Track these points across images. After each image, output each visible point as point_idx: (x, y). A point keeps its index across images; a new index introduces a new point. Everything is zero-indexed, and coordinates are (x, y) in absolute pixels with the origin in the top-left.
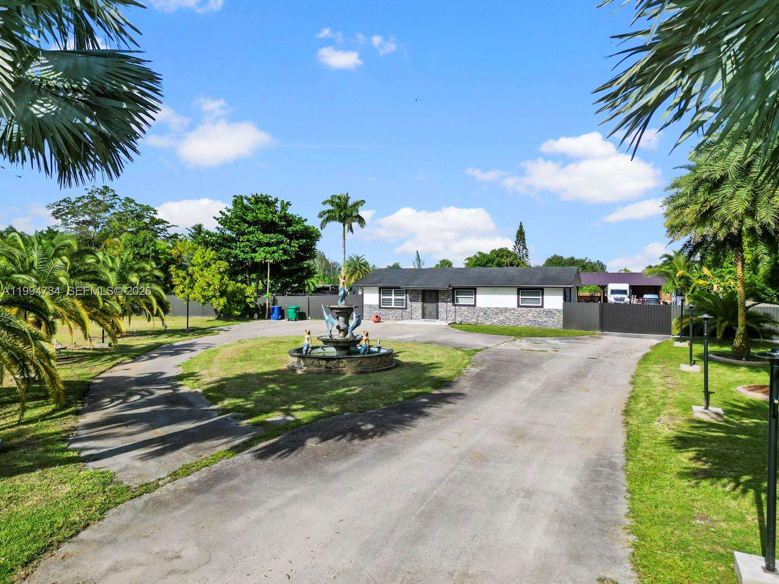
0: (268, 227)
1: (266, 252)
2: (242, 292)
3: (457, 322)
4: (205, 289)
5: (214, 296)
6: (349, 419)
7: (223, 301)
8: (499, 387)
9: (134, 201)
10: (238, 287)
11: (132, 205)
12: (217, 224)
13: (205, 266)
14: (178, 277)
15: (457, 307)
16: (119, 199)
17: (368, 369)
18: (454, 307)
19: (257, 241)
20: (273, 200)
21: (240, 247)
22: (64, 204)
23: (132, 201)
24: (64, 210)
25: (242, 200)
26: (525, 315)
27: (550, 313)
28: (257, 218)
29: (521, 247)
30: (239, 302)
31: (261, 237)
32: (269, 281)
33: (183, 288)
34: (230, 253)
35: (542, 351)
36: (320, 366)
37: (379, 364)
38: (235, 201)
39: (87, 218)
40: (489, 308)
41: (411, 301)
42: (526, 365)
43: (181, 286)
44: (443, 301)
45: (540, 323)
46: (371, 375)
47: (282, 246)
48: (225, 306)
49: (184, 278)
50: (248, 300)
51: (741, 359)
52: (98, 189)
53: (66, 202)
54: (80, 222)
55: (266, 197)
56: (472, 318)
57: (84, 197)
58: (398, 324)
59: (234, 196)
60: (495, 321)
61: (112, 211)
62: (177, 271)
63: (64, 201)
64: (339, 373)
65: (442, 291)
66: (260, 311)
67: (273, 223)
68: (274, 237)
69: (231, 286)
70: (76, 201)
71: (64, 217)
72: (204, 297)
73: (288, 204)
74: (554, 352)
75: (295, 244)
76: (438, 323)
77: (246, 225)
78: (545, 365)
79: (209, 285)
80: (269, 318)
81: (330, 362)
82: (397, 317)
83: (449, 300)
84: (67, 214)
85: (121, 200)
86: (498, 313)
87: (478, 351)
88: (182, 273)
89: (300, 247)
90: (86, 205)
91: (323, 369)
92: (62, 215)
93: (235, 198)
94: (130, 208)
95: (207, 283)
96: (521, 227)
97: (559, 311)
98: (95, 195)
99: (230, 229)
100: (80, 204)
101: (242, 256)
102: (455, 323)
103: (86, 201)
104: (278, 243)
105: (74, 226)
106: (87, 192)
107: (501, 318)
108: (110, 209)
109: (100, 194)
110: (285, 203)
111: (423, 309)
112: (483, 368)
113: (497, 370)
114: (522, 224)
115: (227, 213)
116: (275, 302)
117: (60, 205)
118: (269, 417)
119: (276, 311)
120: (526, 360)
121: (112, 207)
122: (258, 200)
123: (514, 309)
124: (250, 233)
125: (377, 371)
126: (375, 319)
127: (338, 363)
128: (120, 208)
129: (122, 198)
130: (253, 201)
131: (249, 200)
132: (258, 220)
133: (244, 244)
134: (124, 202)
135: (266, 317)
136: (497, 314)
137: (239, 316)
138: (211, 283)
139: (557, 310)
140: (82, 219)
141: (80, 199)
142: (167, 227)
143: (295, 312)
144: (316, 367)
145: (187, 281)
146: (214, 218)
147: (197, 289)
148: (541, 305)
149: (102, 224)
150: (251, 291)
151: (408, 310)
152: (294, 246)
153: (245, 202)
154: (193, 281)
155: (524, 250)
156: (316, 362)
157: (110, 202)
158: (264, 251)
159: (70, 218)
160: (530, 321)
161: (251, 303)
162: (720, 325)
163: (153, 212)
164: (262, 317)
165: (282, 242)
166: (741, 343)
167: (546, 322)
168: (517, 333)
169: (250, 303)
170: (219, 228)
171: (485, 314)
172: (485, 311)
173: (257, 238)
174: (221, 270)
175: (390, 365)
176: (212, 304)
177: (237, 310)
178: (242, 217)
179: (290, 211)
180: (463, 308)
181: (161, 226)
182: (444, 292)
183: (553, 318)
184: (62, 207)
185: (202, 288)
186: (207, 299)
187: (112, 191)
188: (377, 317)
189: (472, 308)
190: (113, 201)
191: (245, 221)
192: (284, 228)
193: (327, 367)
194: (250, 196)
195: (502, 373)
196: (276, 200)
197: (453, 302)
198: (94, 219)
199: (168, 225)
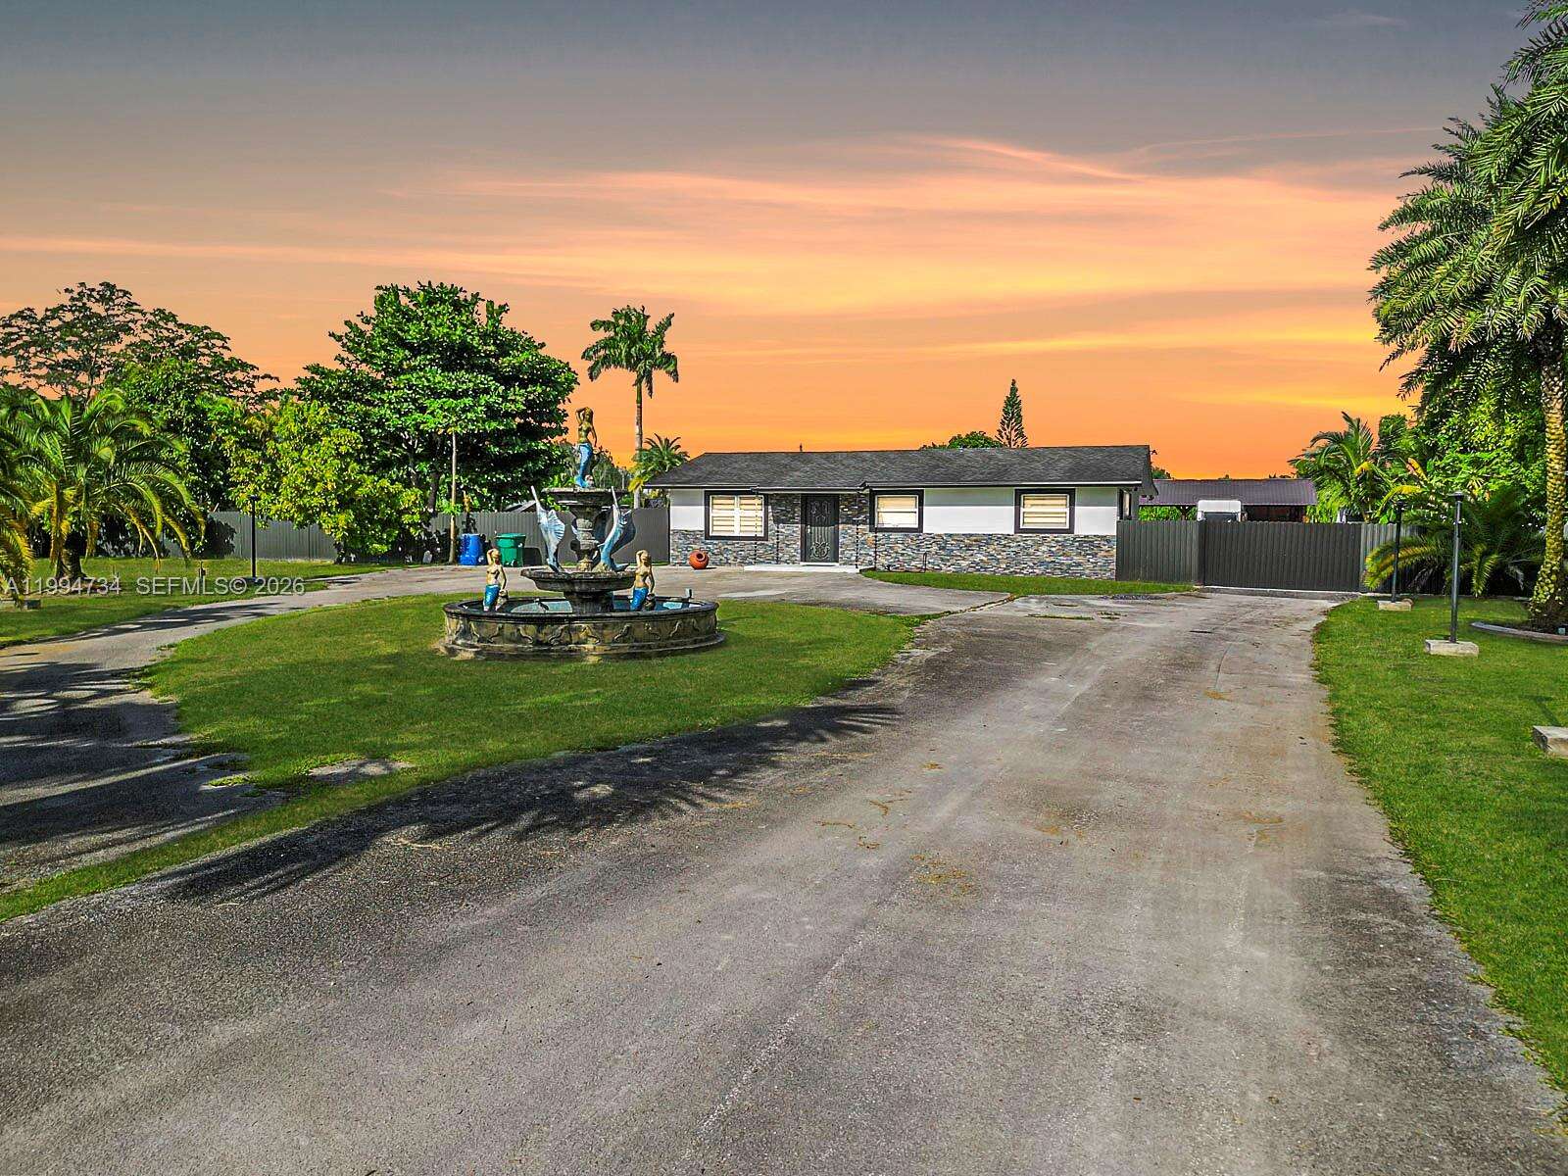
0: (457, 356)
1: (448, 410)
2: (392, 499)
3: (879, 566)
4: (305, 491)
5: (325, 508)
6: (560, 769)
7: (344, 518)
8: (987, 688)
9: (174, 316)
10: (382, 488)
11: (171, 325)
12: (337, 348)
13: (307, 440)
14: (244, 464)
15: (880, 535)
16: (141, 311)
17: (649, 647)
18: (871, 535)
19: (428, 387)
20: (469, 298)
21: (390, 403)
22: (19, 322)
23: (172, 317)
24: (20, 337)
25: (397, 296)
26: (1032, 550)
27: (1089, 544)
28: (430, 336)
29: (1014, 433)
30: (387, 524)
31: (439, 378)
32: (455, 477)
33: (255, 491)
34: (367, 414)
35: (1078, 618)
36: (521, 639)
37: (677, 635)
38: (381, 300)
39: (73, 354)
40: (951, 535)
41: (777, 521)
42: (1047, 645)
43: (251, 487)
44: (849, 521)
45: (1065, 567)
46: (654, 661)
47: (484, 399)
48: (350, 530)
49: (258, 469)
50: (406, 519)
51: (1554, 630)
52: (93, 290)
53: (24, 318)
54: (58, 364)
55: (454, 291)
56: (913, 559)
57: (62, 307)
58: (748, 572)
59: (379, 288)
60: (964, 564)
61: (127, 339)
62: (242, 452)
63: (20, 315)
64: (571, 656)
65: (846, 498)
66: (438, 546)
67: (465, 347)
68: (466, 379)
69: (369, 486)
70: (47, 317)
71: (21, 352)
72: (301, 509)
73: (503, 308)
74: (1109, 621)
75: (518, 397)
76: (837, 568)
77: (407, 352)
78: (1094, 644)
79: (314, 483)
80: (457, 561)
81: (547, 629)
82: (745, 558)
83: (862, 517)
84: (26, 346)
85: (144, 314)
86: (971, 545)
87: (929, 617)
88: (251, 457)
89: (529, 404)
90: (69, 326)
91: (529, 647)
92: (18, 347)
93: (381, 292)
94: (166, 333)
95: (308, 477)
96: (1014, 390)
97: (1108, 541)
98: (89, 304)
99: (368, 359)
100: (56, 323)
101: (396, 419)
102: (874, 569)
103: (69, 317)
104: (477, 393)
105: (44, 371)
106: (69, 295)
107: (980, 557)
108: (122, 335)
109: (97, 301)
110: (496, 307)
111: (804, 538)
112: (943, 650)
113: (978, 655)
114: (1017, 385)
115: (363, 327)
116: (470, 525)
117: (11, 326)
118: (323, 765)
119: (471, 546)
120: (1046, 636)
121: (128, 330)
122: (433, 296)
123: (1007, 537)
124: (413, 369)
125: (674, 653)
126: (695, 560)
127: (569, 630)
128: (145, 332)
129: (148, 309)
130: (420, 299)
131: (412, 296)
132: (431, 341)
133: (399, 393)
134: (152, 318)
135: (450, 560)
136: (968, 547)
137: (384, 556)
138: (317, 477)
139: (1103, 538)
140: (61, 357)
141: (54, 313)
142: (254, 377)
143: (516, 546)
144: (510, 641)
145: (264, 475)
146: (332, 335)
147: (286, 492)
148: (1067, 527)
149: (107, 369)
150: (413, 498)
151: (770, 543)
152: (514, 401)
153: (404, 300)
154: (277, 475)
155: (1020, 440)
156: (509, 628)
157: (121, 318)
158: (441, 408)
159: (35, 355)
160: (1042, 563)
161: (413, 524)
162: (1481, 564)
163: (219, 343)
164: (440, 559)
165: (486, 391)
166: (1553, 596)
167: (1079, 564)
168: (1015, 587)
169: (410, 525)
170: (342, 360)
171: (943, 548)
172: (943, 542)
173: (428, 381)
174: (343, 449)
175: (707, 640)
176: (320, 525)
177: (380, 541)
178: (396, 334)
179: (508, 322)
180: (894, 536)
181: (239, 375)
182: (852, 500)
183: (1094, 555)
184: (15, 330)
185: (297, 488)
186: (309, 516)
187: (126, 293)
188: (700, 556)
189: (911, 535)
190: (129, 317)
191: (403, 344)
192: (493, 360)
193: (538, 643)
194: (414, 288)
195: (991, 660)
196: (476, 296)
197: (872, 523)
198: (88, 358)
199: (256, 373)
